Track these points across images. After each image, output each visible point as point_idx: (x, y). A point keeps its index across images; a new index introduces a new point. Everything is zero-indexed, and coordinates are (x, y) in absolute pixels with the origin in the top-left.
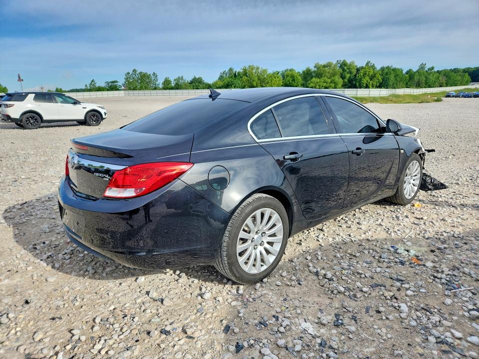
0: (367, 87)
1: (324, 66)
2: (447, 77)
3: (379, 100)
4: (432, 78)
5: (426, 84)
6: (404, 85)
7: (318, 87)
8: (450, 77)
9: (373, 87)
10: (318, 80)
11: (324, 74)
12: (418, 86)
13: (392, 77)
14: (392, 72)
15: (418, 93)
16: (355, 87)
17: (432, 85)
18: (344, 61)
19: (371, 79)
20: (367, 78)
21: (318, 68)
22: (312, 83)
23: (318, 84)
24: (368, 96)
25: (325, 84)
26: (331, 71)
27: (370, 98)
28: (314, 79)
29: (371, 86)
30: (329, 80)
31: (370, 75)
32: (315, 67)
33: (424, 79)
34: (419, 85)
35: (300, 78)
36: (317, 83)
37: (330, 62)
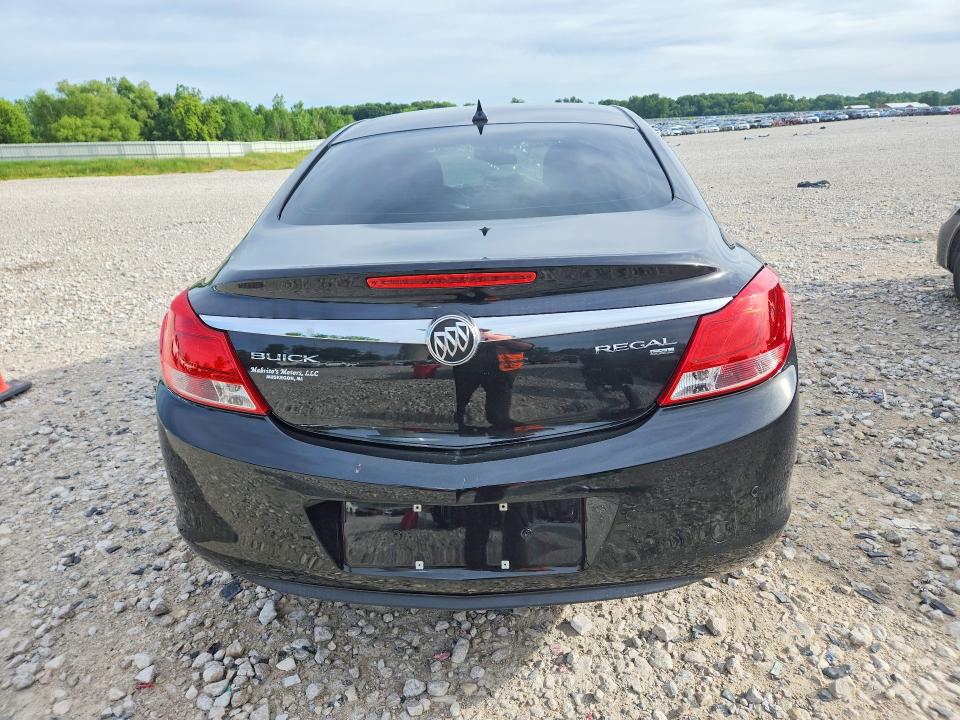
0: (200, 138)
1: (84, 90)
2: (325, 121)
3: (232, 163)
4: (303, 122)
5: (296, 134)
6: (260, 135)
7: (82, 137)
8: (330, 121)
9: (211, 138)
10: (79, 122)
11: (89, 109)
12: (283, 136)
13: (236, 119)
14: (234, 109)
15: (289, 151)
16: (173, 137)
17: (306, 136)
18: (123, 79)
19: (203, 122)
20: (195, 119)
21: (71, 93)
22: (64, 127)
23: (81, 130)
24: (206, 156)
25: (98, 132)
26: (105, 102)
27: (213, 160)
28: (66, 120)
29: (207, 137)
30: (106, 123)
31: (200, 114)
32: (61, 90)
33: (290, 124)
34: (285, 134)
35: (23, 117)
36: (77, 128)
37: (95, 82)
